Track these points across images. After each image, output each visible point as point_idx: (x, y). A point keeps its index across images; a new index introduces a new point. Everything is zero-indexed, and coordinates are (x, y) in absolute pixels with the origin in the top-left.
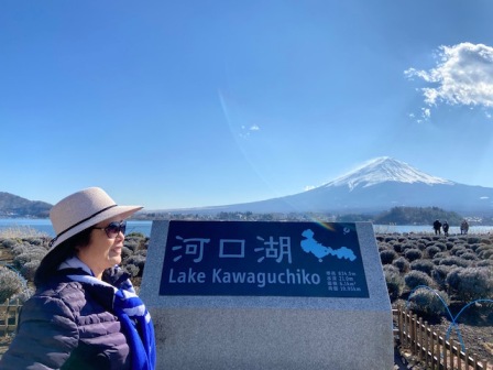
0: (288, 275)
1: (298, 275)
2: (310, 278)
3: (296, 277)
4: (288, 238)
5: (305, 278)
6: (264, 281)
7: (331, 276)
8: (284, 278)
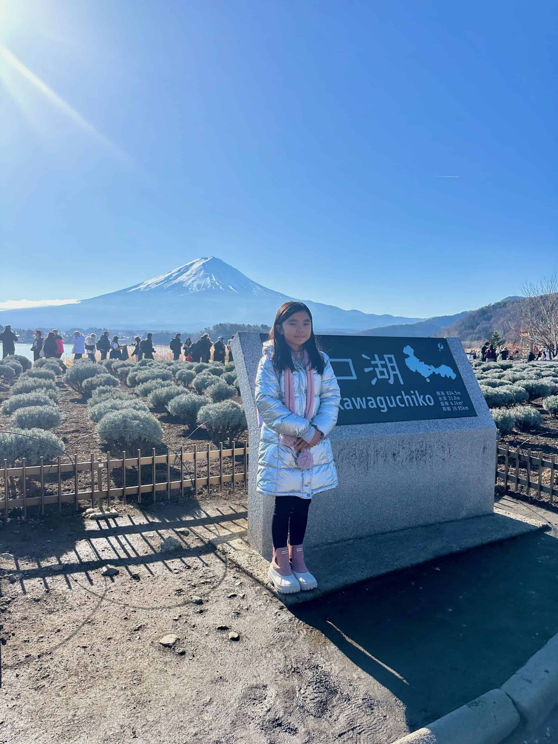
0: (405, 398)
1: (413, 396)
2: (424, 399)
3: (412, 399)
4: (392, 356)
5: (421, 400)
6: (384, 405)
7: (441, 396)
8: (402, 401)
